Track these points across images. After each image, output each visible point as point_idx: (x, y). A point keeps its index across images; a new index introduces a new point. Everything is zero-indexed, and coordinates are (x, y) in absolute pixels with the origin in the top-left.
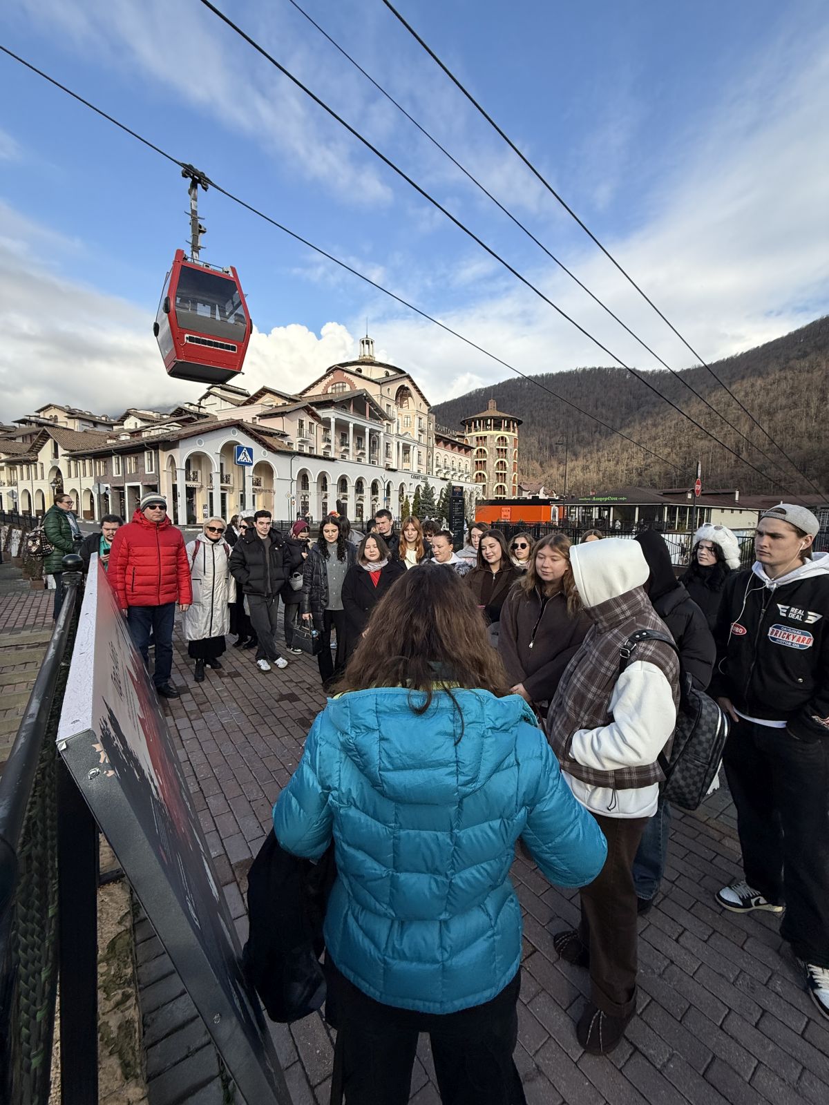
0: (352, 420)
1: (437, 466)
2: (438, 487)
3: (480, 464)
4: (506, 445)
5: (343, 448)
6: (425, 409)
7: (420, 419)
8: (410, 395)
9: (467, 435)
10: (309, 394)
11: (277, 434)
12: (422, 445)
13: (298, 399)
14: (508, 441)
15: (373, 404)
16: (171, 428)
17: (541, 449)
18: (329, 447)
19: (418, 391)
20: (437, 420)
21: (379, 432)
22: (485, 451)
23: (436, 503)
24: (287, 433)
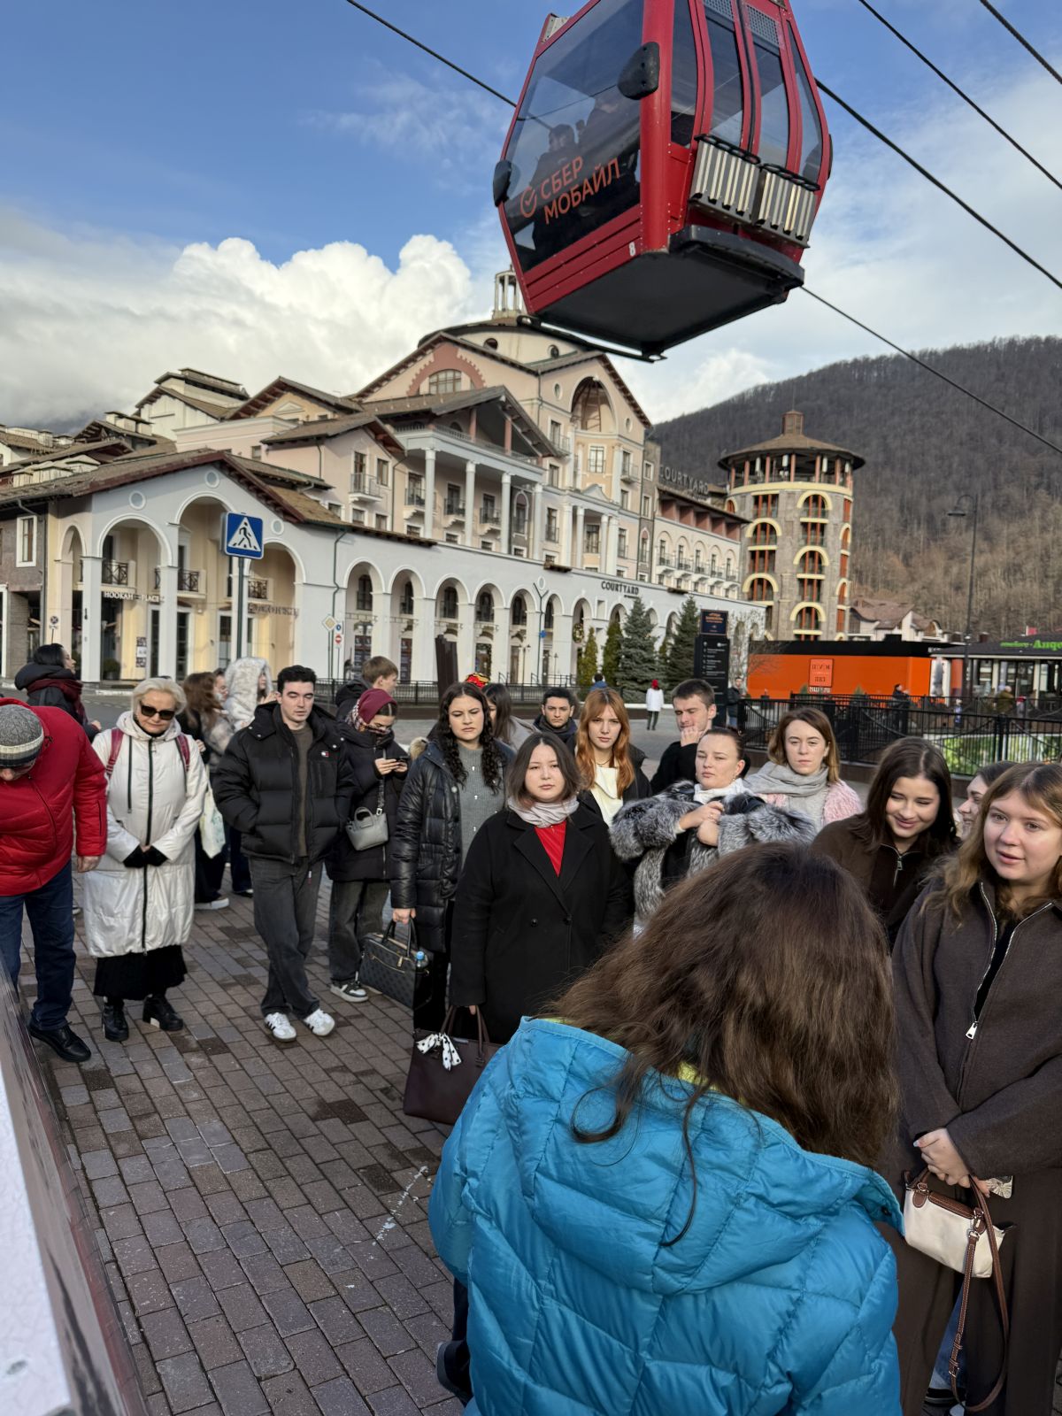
0: (474, 454)
1: (662, 561)
2: (664, 610)
3: (761, 559)
4: (824, 514)
5: (452, 518)
6: (637, 432)
7: (626, 454)
8: (605, 400)
9: (733, 492)
10: (378, 395)
11: (308, 485)
12: (629, 514)
13: (354, 406)
14: (830, 506)
15: (520, 419)
16: (77, 468)
17: (905, 524)
18: (419, 516)
19: (624, 390)
20: (665, 456)
21: (533, 483)
22: (772, 529)
23: (658, 646)
24: (328, 482)
